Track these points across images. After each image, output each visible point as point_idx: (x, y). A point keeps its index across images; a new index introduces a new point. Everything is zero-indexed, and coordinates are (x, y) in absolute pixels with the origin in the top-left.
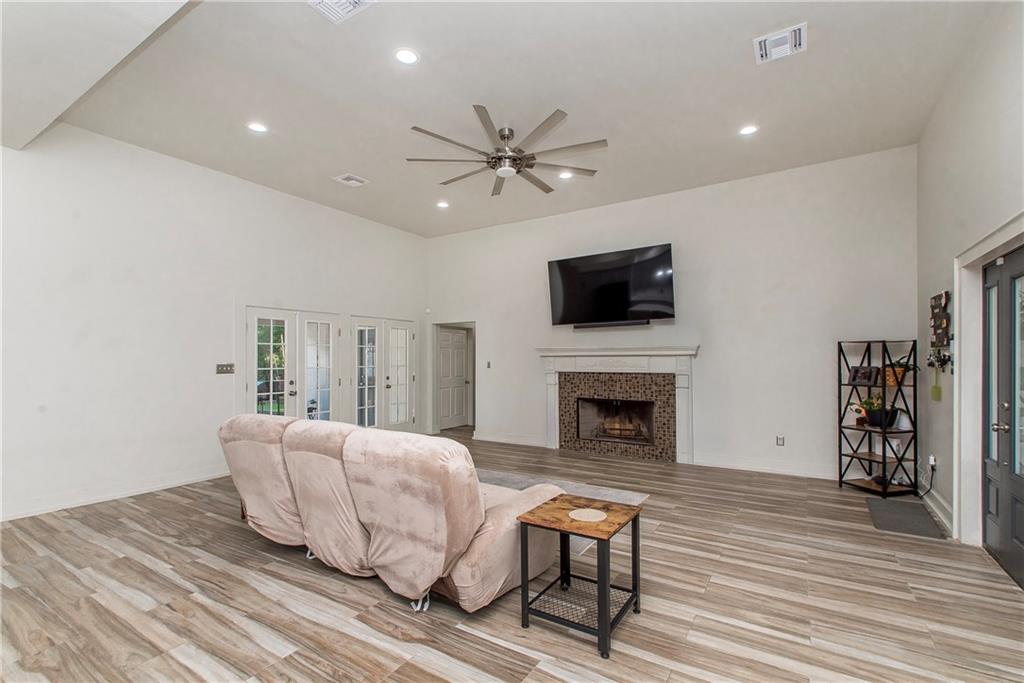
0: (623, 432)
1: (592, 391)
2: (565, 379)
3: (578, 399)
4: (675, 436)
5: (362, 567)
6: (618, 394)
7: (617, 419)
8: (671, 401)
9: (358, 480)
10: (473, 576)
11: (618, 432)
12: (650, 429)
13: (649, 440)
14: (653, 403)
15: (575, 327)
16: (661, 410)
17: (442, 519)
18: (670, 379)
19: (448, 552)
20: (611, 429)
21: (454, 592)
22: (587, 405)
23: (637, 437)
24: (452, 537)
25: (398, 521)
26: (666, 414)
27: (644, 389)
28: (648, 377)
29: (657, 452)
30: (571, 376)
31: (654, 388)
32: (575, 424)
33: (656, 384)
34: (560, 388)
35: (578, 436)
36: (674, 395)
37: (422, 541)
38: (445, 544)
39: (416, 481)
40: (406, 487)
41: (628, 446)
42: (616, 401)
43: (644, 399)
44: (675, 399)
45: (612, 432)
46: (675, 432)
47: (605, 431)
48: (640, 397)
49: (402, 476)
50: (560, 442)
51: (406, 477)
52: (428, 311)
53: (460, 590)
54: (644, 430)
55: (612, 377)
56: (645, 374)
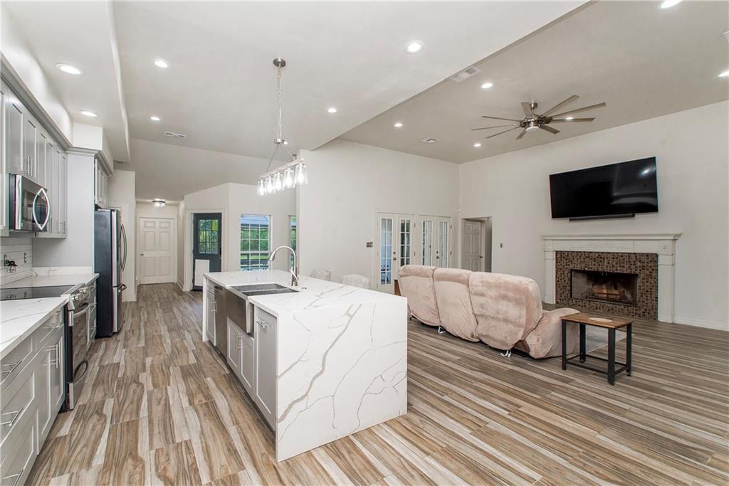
0: (610, 296)
1: (584, 265)
2: (560, 256)
3: (572, 270)
4: (657, 301)
5: (472, 336)
6: (606, 267)
7: (604, 286)
8: (654, 274)
9: (476, 294)
10: (538, 340)
11: (605, 295)
12: (633, 295)
13: (633, 303)
14: (637, 275)
15: (570, 220)
16: (645, 281)
17: (524, 312)
18: (653, 258)
19: (526, 328)
20: (599, 293)
21: (527, 348)
22: (578, 274)
23: (621, 300)
24: (528, 321)
25: (498, 313)
26: (648, 284)
27: (629, 265)
28: (633, 256)
29: (641, 312)
30: (566, 254)
31: (638, 264)
32: (568, 288)
33: (640, 261)
34: (557, 262)
35: (571, 296)
36: (657, 270)
37: (511, 322)
38: (524, 324)
39: (511, 294)
40: (504, 297)
41: (615, 306)
42: (605, 273)
43: (629, 272)
44: (657, 272)
45: (600, 295)
46: (657, 298)
47: (593, 294)
48: (626, 271)
49: (502, 292)
50: (556, 300)
51: (505, 292)
52: (459, 210)
53: (530, 347)
54: (629, 296)
55: (600, 256)
56: (630, 253)
